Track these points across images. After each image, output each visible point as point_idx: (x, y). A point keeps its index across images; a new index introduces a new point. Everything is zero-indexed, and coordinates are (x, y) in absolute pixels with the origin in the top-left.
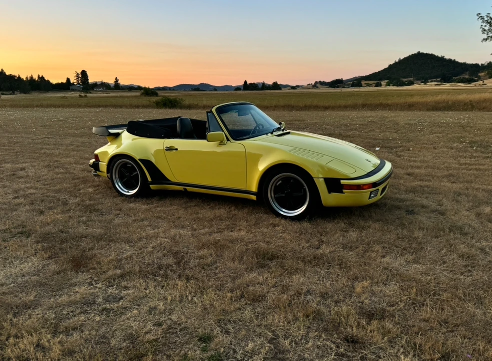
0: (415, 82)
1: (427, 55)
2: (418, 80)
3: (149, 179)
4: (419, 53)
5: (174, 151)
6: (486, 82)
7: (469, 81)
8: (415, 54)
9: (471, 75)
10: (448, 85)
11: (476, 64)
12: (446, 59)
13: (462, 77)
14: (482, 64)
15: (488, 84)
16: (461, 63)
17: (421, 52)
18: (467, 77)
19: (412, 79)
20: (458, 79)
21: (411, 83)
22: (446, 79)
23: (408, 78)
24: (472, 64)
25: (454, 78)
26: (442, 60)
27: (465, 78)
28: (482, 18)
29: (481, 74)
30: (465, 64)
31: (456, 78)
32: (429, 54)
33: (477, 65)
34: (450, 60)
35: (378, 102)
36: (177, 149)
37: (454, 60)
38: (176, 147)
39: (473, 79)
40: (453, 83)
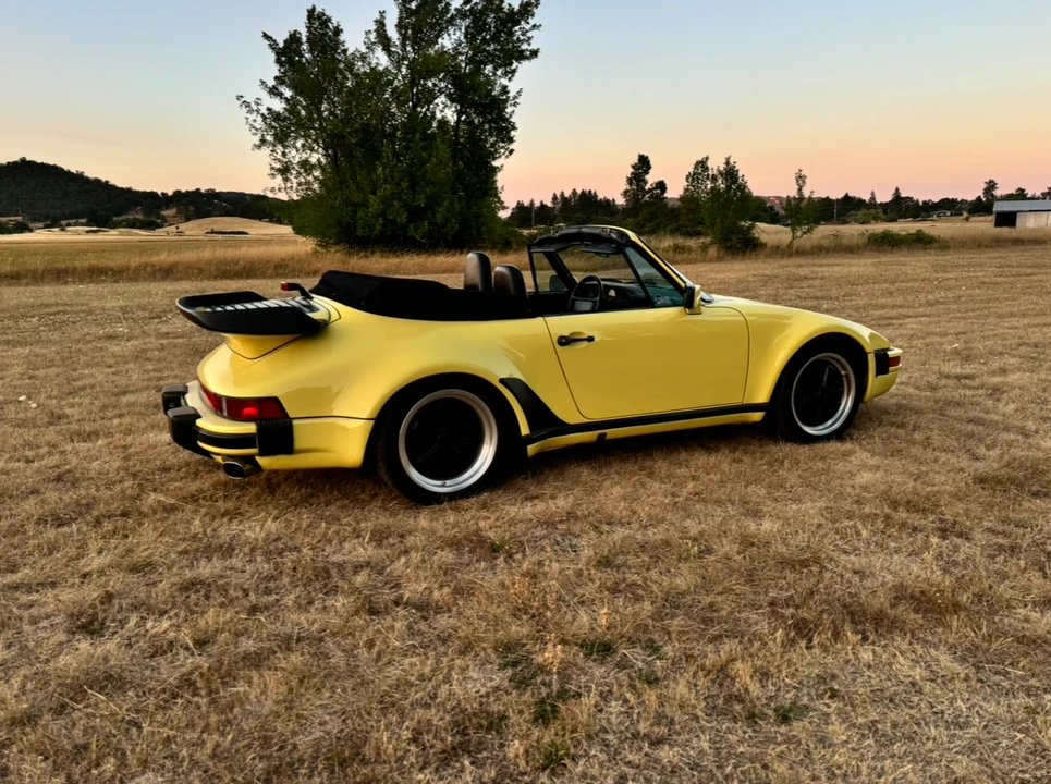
0: (32, 225)
1: (43, 166)
2: (35, 220)
3: (525, 430)
4: (23, 160)
5: (586, 343)
6: (183, 227)
7: (150, 225)
8: (14, 163)
9: (146, 213)
10: (113, 232)
11: (152, 192)
12: (88, 179)
13: (130, 217)
14: (163, 194)
15: (188, 233)
16: (122, 189)
17: (28, 159)
18: (140, 216)
19: (19, 218)
20: (124, 221)
21: (22, 228)
22: (100, 221)
23: (9, 215)
24: (144, 192)
25: (115, 219)
26: (78, 179)
27: (138, 220)
28: (248, 105)
29: (165, 213)
30: (129, 191)
31: (120, 218)
32: (49, 166)
33: (153, 195)
34: (97, 181)
35: (64, 266)
36: (591, 339)
37: (107, 182)
38: (588, 334)
39: (154, 222)
40: (123, 230)
